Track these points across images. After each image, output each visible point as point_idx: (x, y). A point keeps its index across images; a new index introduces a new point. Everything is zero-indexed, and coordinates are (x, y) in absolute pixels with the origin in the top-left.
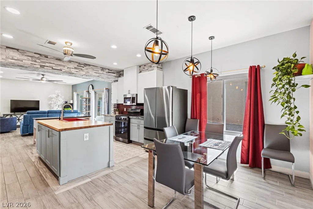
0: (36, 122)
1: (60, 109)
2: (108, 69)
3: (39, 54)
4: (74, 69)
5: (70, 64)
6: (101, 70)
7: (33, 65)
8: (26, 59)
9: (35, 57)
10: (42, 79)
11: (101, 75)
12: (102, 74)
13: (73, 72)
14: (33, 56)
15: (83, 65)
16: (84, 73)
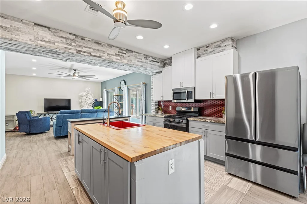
0: (70, 125)
1: (91, 108)
2: (152, 57)
3: (74, 35)
4: (116, 56)
5: (110, 49)
6: (145, 57)
7: (68, 50)
8: (59, 41)
9: (70, 39)
10: (74, 75)
11: (144, 65)
12: (146, 63)
13: (114, 60)
14: (67, 37)
15: (125, 51)
16: (126, 61)
